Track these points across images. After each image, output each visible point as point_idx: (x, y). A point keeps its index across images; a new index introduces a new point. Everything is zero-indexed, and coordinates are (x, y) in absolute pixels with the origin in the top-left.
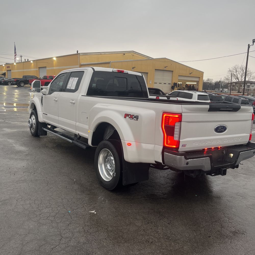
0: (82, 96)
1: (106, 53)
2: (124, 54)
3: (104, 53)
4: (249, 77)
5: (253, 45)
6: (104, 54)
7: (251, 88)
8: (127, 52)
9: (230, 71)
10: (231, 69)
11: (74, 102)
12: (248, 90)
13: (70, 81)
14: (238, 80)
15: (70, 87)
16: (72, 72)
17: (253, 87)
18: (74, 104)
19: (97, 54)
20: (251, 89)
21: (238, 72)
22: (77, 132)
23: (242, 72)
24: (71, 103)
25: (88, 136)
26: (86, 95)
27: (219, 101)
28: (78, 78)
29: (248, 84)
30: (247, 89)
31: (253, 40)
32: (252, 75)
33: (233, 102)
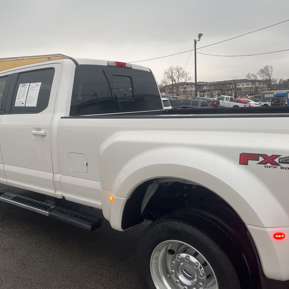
0: (62, 118)
1: (25, 58)
2: (50, 59)
3: (22, 58)
4: (186, 78)
5: (199, 40)
6: (22, 60)
7: (188, 89)
8: (53, 56)
9: (166, 73)
10: (167, 71)
11: (42, 132)
12: (186, 92)
13: (21, 91)
14: (175, 82)
15: (23, 104)
16: (20, 73)
17: (190, 88)
18: (43, 136)
19: (13, 59)
20: (187, 91)
21: (174, 74)
22: (59, 194)
23: (178, 73)
24: (35, 135)
25: (101, 204)
26: (68, 115)
27: (179, 105)
28: (40, 84)
29: (185, 86)
30: (184, 91)
31: (199, 34)
32: (188, 76)
33: (192, 105)
